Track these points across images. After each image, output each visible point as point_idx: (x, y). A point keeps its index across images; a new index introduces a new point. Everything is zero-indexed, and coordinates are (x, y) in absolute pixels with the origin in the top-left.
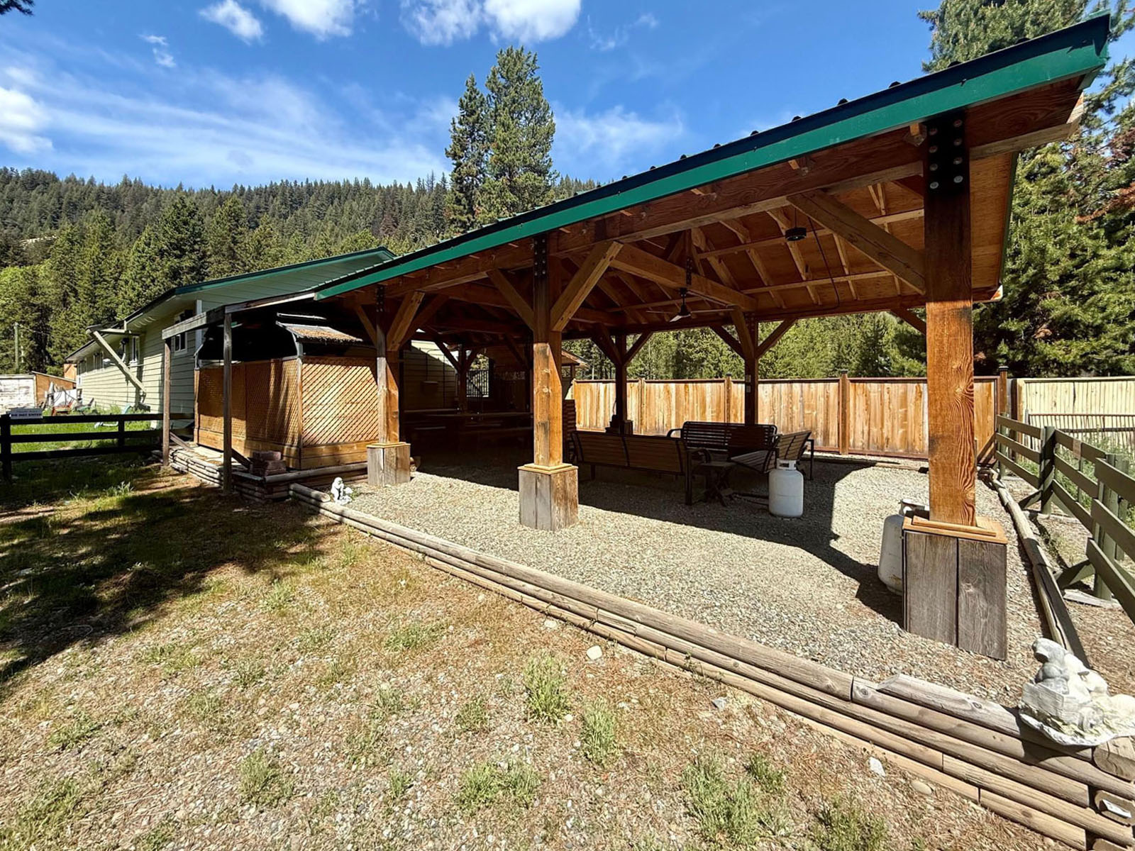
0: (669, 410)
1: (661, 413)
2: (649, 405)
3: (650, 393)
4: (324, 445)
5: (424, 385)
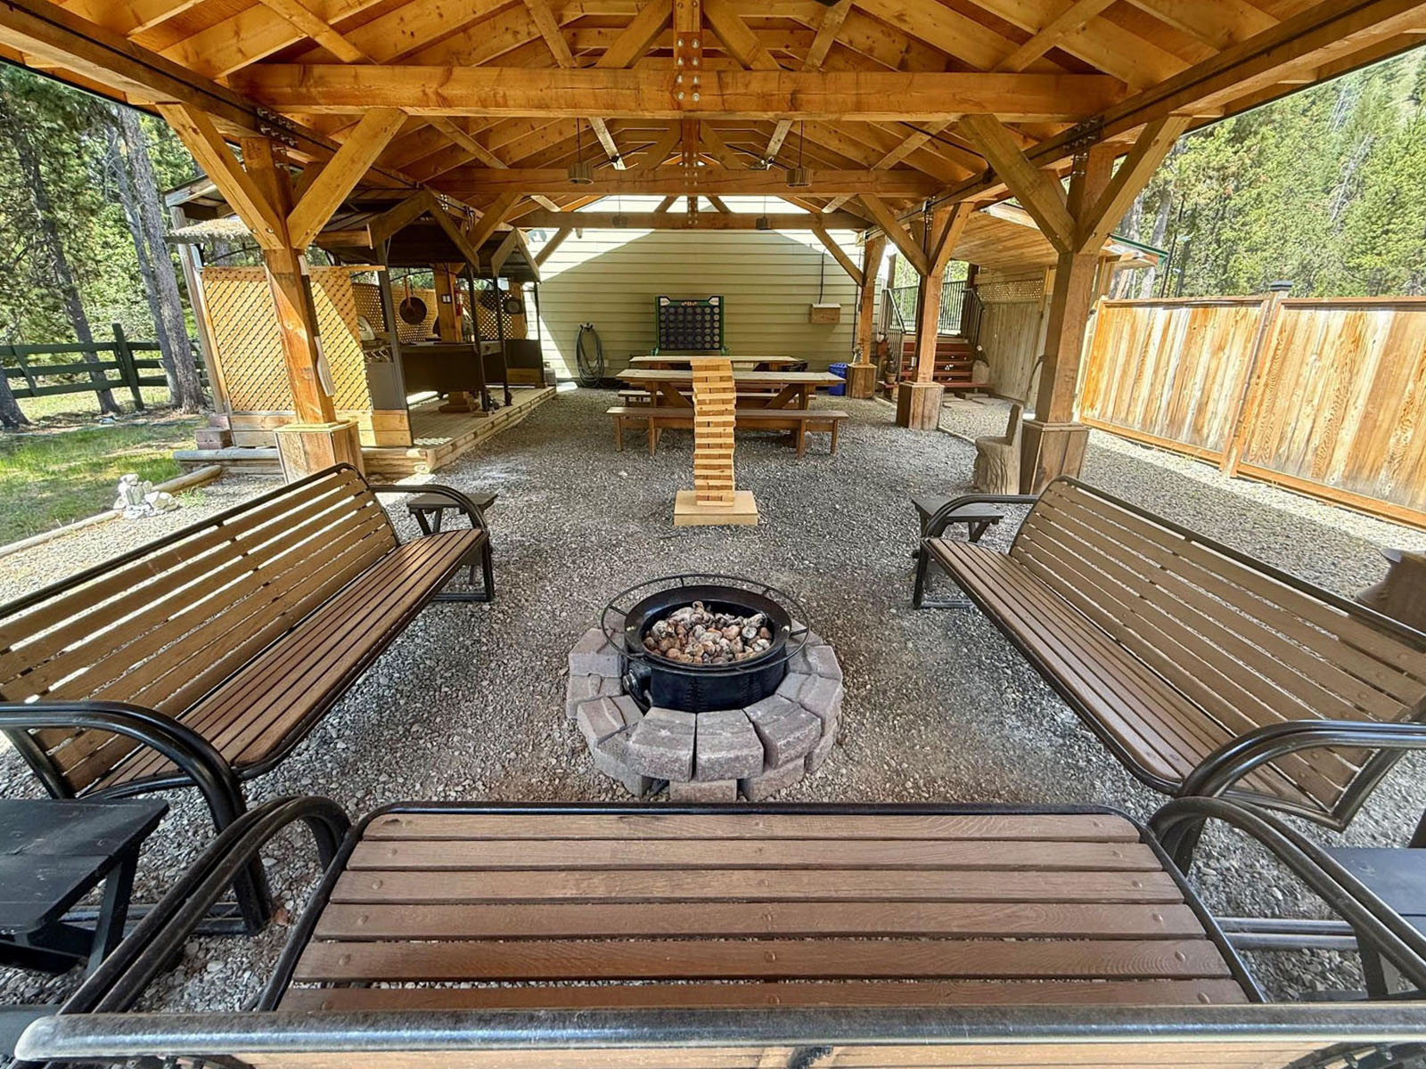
0: (1342, 402)
2: (1278, 377)
3: (1290, 342)
4: (264, 412)
5: (811, 311)
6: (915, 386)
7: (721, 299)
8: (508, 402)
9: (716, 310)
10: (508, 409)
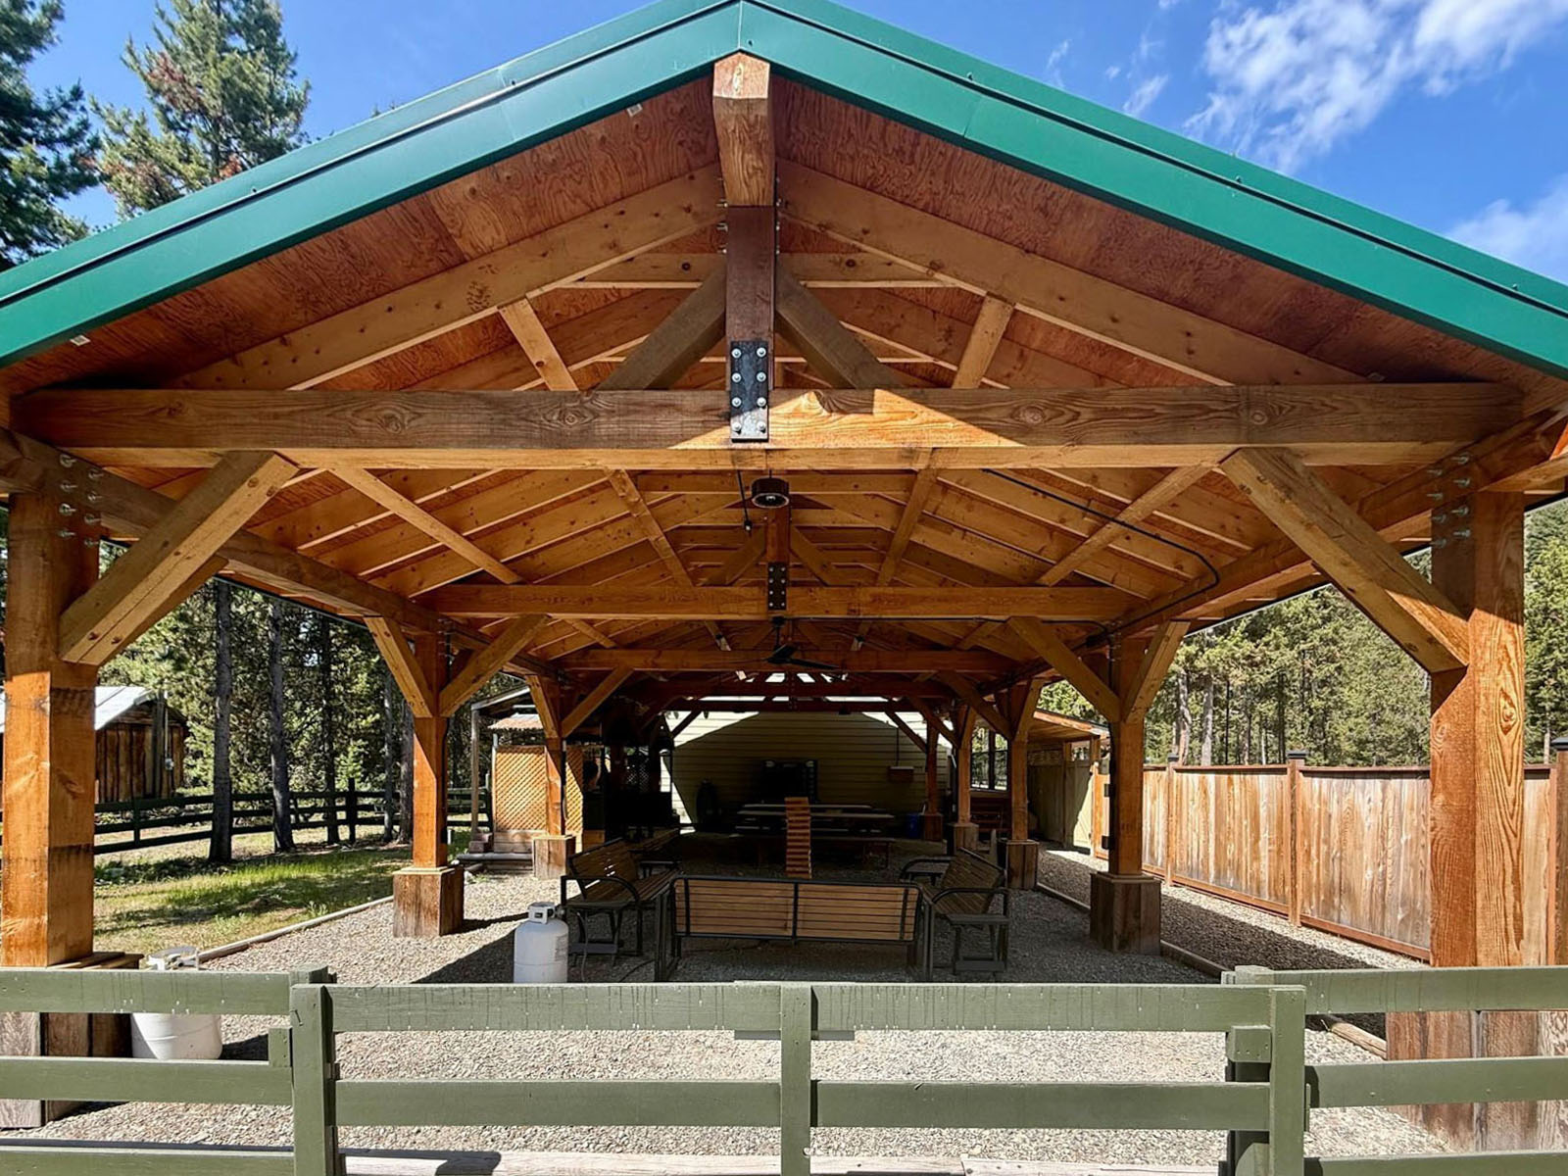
0: (1207, 830)
1: (1195, 836)
2: (1180, 815)
4: (515, 831)
5: (890, 772)
6: (956, 825)
7: (815, 763)
8: (651, 836)
9: (812, 770)
10: (651, 840)
